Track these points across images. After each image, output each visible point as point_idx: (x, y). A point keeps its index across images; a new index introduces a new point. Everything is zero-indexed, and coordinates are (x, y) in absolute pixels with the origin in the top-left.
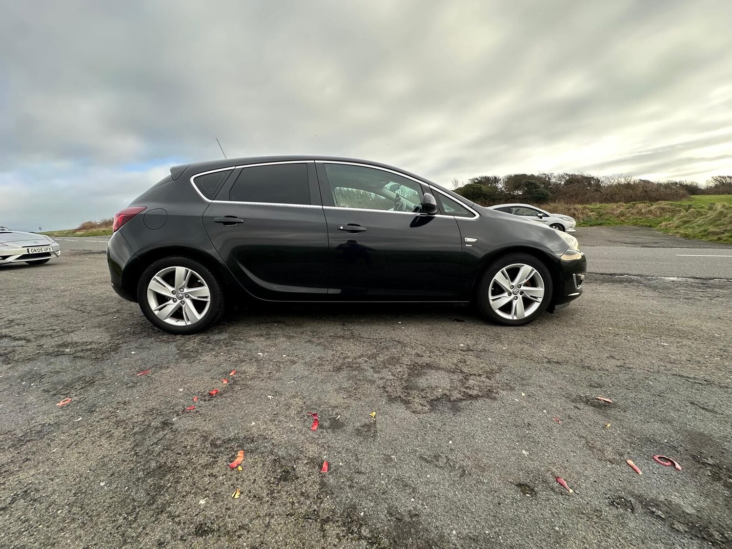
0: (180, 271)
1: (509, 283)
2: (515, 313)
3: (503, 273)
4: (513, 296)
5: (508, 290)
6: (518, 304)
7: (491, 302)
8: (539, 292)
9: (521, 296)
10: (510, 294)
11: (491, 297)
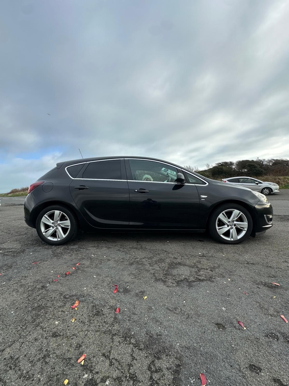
0: (57, 212)
1: (227, 220)
2: (232, 237)
3: (223, 214)
4: (230, 227)
5: (227, 224)
6: (233, 231)
7: (218, 230)
8: (245, 224)
9: (234, 227)
10: (228, 226)
11: (217, 228)
